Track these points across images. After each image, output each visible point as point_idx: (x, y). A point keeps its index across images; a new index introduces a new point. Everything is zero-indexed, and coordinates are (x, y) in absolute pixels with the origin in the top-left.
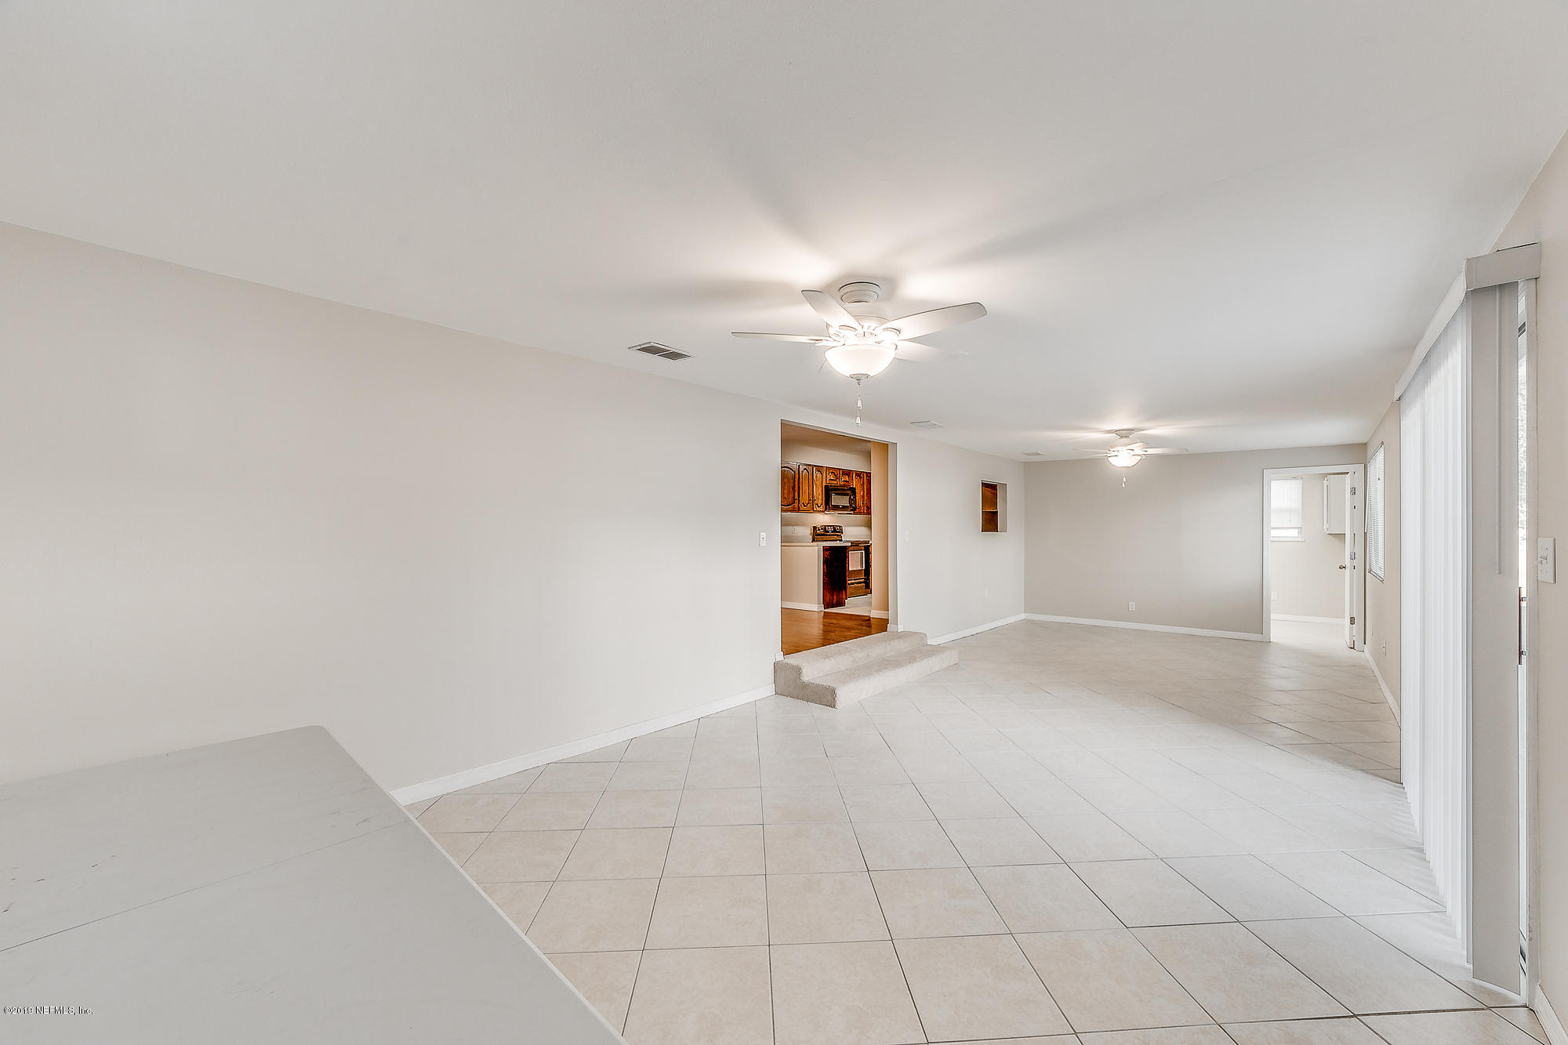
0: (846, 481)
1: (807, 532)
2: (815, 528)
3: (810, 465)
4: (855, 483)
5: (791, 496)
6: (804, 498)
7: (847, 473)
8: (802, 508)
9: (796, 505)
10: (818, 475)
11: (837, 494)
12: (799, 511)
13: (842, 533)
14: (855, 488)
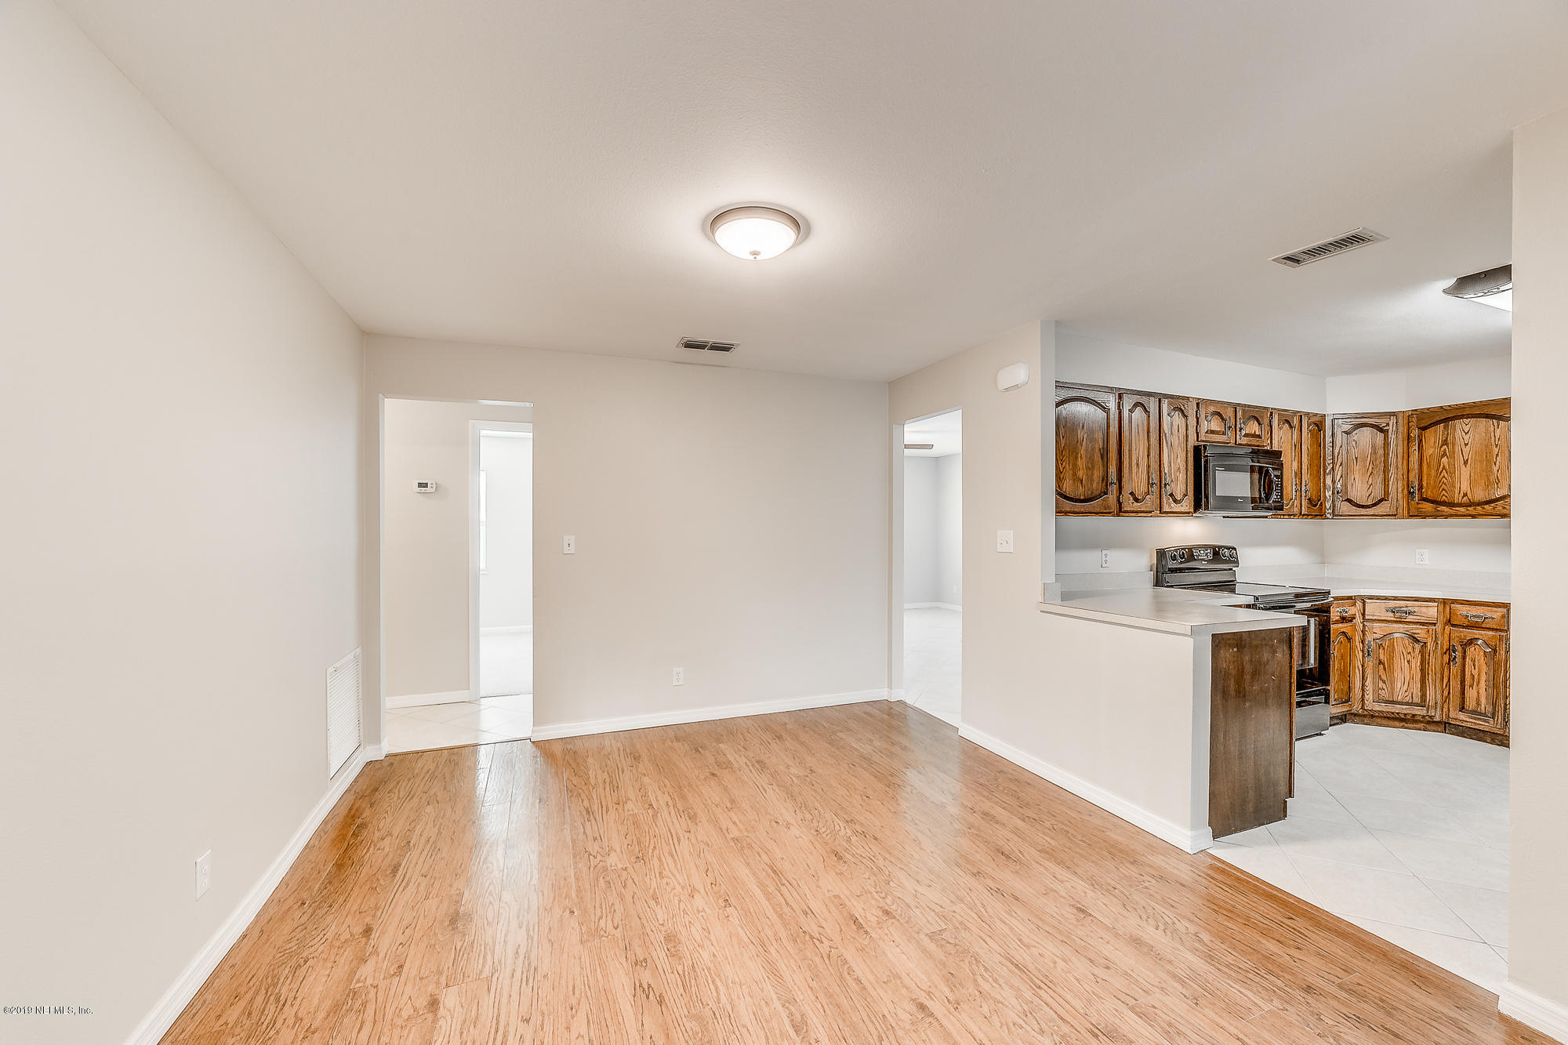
0: (1254, 436)
1: (1142, 563)
2: (1161, 554)
3: (1149, 394)
4: (1281, 439)
5: (1098, 474)
6: (1137, 480)
7: (1255, 414)
8: (1129, 504)
9: (1112, 497)
10: (1173, 422)
11: (1229, 468)
12: (1120, 511)
13: (1237, 563)
14: (1278, 454)
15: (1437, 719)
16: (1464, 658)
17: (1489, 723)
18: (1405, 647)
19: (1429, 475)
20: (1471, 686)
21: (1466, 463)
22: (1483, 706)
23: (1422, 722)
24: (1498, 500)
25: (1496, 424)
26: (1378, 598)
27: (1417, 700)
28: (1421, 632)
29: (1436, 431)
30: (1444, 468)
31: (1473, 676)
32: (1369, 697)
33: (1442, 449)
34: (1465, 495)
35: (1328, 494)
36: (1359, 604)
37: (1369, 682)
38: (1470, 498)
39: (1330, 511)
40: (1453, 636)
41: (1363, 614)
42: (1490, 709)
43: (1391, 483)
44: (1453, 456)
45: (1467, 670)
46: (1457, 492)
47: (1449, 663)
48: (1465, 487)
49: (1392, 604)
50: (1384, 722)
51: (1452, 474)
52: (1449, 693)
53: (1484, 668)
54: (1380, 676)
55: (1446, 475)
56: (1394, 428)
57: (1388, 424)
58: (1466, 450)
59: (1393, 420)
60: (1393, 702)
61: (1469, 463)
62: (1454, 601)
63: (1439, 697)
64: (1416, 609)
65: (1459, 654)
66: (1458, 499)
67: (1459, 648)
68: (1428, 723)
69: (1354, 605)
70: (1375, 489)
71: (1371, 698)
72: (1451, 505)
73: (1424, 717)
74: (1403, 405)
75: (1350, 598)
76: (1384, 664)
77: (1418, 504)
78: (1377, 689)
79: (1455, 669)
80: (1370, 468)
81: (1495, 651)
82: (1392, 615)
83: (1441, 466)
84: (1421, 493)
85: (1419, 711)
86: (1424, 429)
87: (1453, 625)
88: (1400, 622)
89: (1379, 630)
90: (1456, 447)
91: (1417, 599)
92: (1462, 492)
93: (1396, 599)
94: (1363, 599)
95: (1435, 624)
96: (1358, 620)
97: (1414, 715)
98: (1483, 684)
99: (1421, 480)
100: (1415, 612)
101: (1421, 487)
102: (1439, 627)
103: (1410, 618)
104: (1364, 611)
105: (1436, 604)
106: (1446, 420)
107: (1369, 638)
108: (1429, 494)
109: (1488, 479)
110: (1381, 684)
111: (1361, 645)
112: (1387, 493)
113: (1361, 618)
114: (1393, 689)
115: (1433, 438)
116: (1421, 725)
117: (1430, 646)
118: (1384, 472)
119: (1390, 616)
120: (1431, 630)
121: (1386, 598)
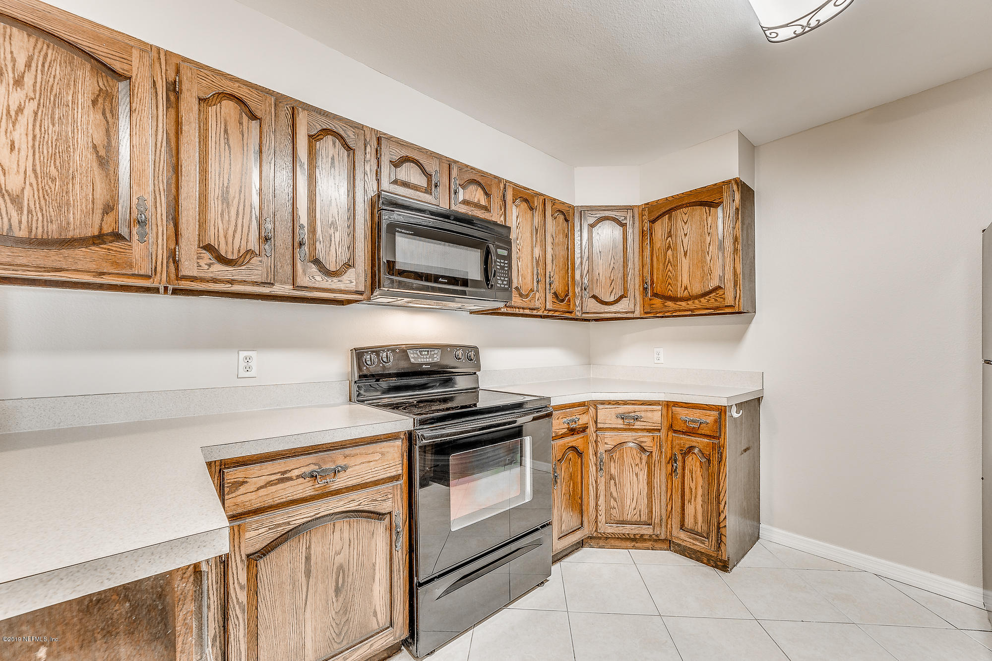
0: (479, 206)
4: (517, 218)
7: (475, 177)
14: (509, 228)
15: (663, 537)
16: (684, 469)
17: (704, 544)
18: (633, 459)
19: (658, 269)
20: (690, 501)
21: (685, 254)
22: (699, 525)
23: (650, 540)
24: (711, 292)
25: (708, 211)
26: (609, 403)
27: (644, 518)
28: (647, 441)
29: (662, 223)
30: (669, 262)
31: (691, 489)
32: (602, 518)
33: (668, 241)
34: (686, 288)
35: (577, 290)
36: (592, 410)
37: (601, 501)
38: (690, 291)
39: (579, 308)
40: (674, 443)
41: (596, 422)
42: (705, 528)
43: (629, 279)
44: (675, 250)
45: (686, 482)
46: (679, 285)
47: (671, 475)
48: (686, 281)
49: (623, 409)
50: (617, 543)
51: (675, 266)
52: (672, 508)
53: (700, 481)
54: (611, 494)
55: (671, 269)
56: (631, 222)
57: (626, 218)
58: (686, 240)
59: (630, 213)
60: (623, 522)
61: (688, 254)
62: (676, 404)
63: (664, 511)
64: (643, 414)
65: (679, 464)
66: (680, 293)
67: (679, 457)
68: (656, 541)
69: (586, 412)
70: (616, 285)
71: (604, 520)
72: (674, 299)
73: (650, 536)
74: (637, 200)
75: (582, 404)
76: (614, 479)
77: (650, 300)
78: (608, 508)
79: (677, 481)
80: (612, 263)
81: (709, 461)
82: (621, 421)
83: (667, 260)
84: (652, 288)
85: (647, 531)
86: (653, 222)
87: (675, 431)
88: (630, 430)
89: (610, 440)
90: (678, 238)
91: (643, 403)
92: (683, 286)
93: (625, 403)
94: (596, 404)
95: (659, 430)
96: (592, 428)
97: (642, 535)
98: (699, 499)
99: (652, 274)
100: (641, 417)
101: (652, 283)
102: (663, 434)
103: (638, 425)
104: (597, 420)
105: (660, 407)
106: (669, 212)
107: (602, 449)
108: (658, 289)
109: (703, 270)
110: (613, 503)
111: (595, 457)
112: (626, 290)
113: (595, 426)
114: (623, 507)
115: (660, 229)
116: (649, 544)
117: (655, 455)
118: (624, 267)
119: (619, 423)
120: (655, 438)
121: (617, 403)
